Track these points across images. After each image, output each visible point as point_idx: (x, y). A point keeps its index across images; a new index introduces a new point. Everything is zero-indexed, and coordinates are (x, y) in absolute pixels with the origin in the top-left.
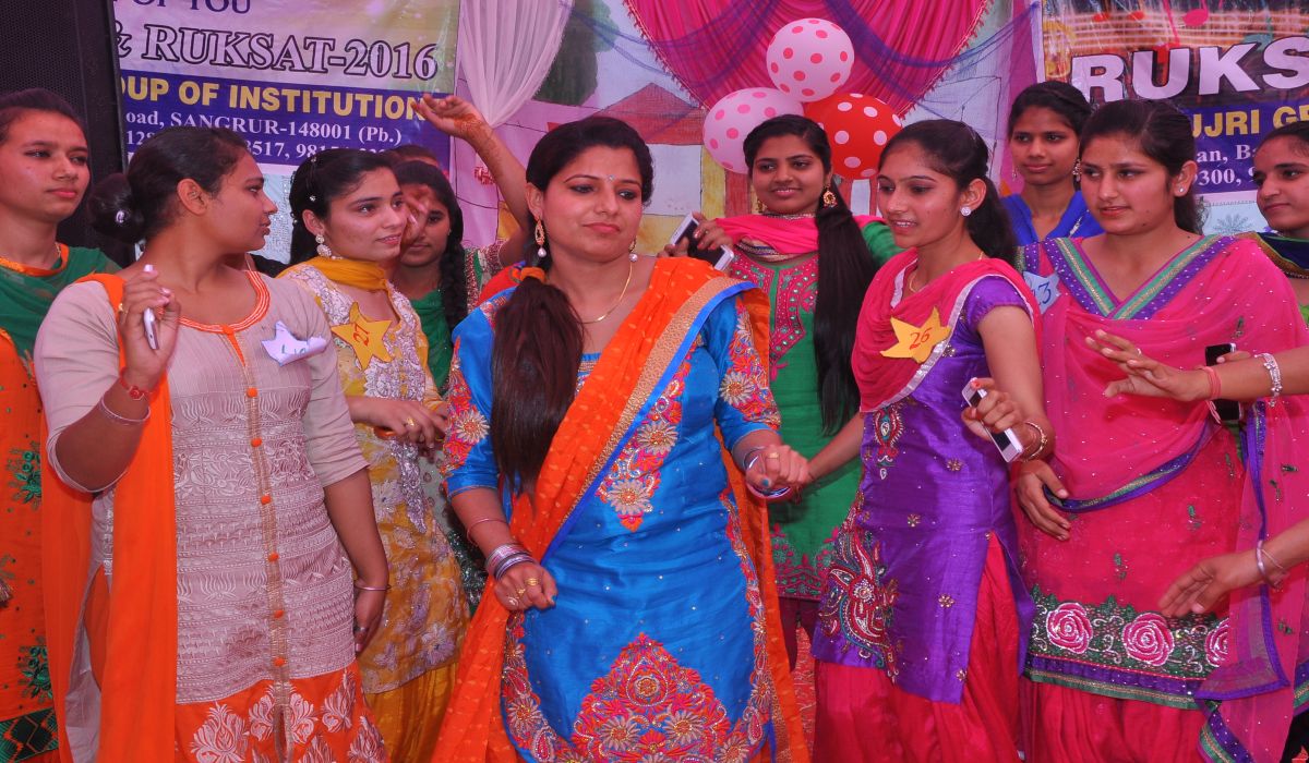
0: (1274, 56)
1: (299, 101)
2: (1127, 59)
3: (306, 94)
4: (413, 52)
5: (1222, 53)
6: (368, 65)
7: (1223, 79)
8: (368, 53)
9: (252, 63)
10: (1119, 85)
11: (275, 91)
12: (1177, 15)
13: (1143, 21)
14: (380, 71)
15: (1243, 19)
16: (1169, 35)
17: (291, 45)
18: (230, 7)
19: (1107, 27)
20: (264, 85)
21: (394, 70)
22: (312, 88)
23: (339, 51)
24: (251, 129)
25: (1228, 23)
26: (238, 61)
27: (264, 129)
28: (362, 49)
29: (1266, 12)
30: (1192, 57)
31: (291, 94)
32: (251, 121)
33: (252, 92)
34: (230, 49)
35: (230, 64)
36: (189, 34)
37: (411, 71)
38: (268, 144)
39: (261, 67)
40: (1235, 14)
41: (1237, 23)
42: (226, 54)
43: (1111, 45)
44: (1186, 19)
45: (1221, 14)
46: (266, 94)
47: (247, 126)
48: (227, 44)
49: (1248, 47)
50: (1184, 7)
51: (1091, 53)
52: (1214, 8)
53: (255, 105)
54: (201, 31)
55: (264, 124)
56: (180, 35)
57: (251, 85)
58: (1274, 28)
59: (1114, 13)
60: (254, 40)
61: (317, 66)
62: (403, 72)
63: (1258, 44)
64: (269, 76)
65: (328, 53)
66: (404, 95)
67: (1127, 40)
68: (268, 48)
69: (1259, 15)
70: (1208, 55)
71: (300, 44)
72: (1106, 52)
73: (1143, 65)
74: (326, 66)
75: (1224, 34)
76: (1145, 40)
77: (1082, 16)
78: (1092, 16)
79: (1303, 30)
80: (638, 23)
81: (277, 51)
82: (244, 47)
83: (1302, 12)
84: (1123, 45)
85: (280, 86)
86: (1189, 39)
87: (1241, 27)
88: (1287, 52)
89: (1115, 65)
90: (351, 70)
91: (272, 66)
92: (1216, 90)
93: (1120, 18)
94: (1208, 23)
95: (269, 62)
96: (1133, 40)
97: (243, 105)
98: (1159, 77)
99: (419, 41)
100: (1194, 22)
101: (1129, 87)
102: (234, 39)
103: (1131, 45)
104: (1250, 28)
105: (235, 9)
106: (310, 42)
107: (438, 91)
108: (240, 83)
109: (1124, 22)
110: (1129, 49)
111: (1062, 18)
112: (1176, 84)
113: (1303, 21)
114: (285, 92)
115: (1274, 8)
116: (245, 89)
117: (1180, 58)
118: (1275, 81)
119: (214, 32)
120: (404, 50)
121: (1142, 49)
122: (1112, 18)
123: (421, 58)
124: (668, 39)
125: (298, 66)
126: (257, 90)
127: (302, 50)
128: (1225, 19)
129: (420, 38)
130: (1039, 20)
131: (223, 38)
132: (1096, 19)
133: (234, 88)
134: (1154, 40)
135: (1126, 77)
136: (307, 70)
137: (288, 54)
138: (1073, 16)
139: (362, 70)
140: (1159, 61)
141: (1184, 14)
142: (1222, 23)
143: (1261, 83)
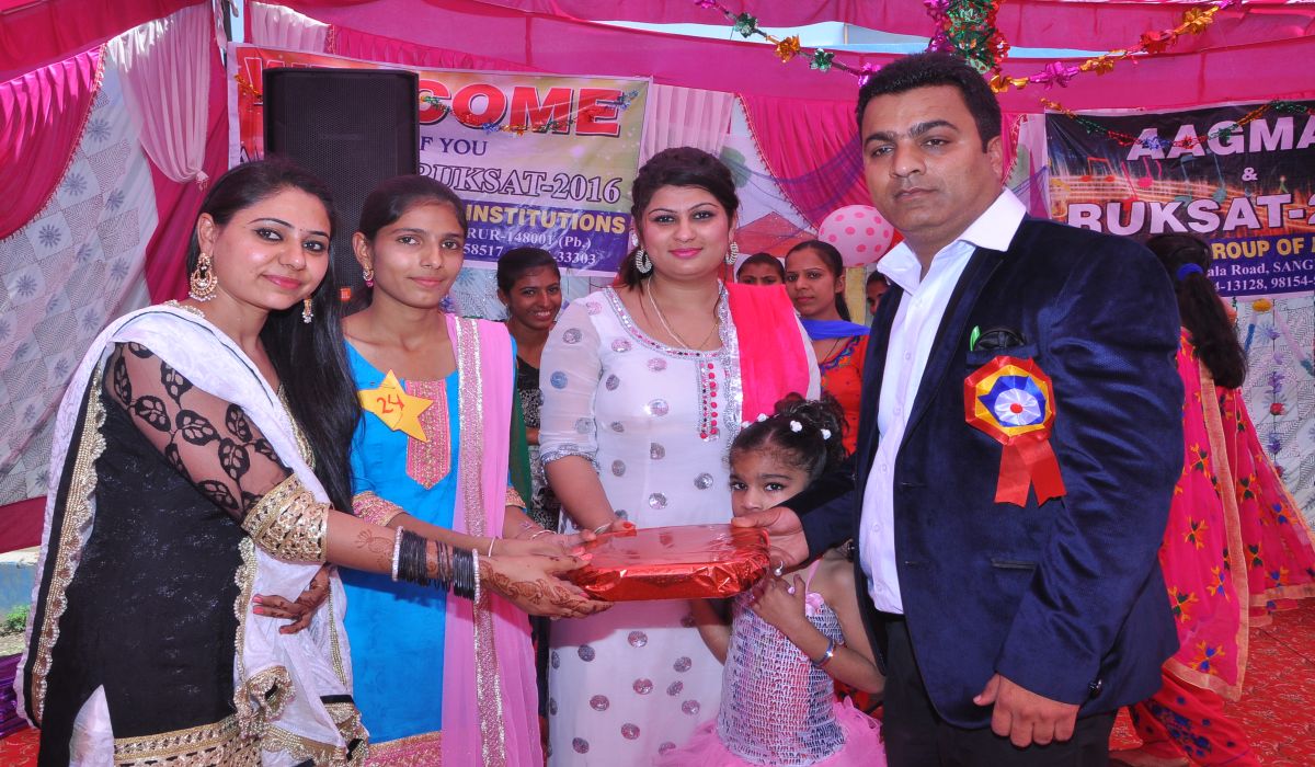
0: (1193, 211)
1: (516, 216)
2: (1103, 206)
3: (522, 212)
4: (603, 183)
5: (1163, 207)
6: (569, 191)
7: (1166, 224)
8: (570, 182)
9: (484, 188)
10: (1099, 224)
11: (500, 209)
12: (1134, 180)
13: (1115, 182)
14: (577, 196)
15: (1173, 185)
16: (1131, 193)
17: (514, 177)
18: (471, 150)
19: (1090, 185)
20: (491, 205)
21: (588, 195)
22: (526, 207)
23: (549, 181)
24: (480, 237)
25: (1165, 188)
26: (474, 187)
27: (489, 236)
28: (565, 180)
29: (1187, 182)
30: (1146, 207)
31: (511, 212)
32: (481, 231)
33: (482, 209)
34: (469, 180)
35: (468, 189)
36: (440, 169)
37: (601, 197)
38: (491, 248)
39: (490, 192)
40: (1169, 182)
41: (1170, 188)
42: (466, 182)
43: (1093, 198)
44: (1138, 183)
45: (1160, 182)
46: (493, 211)
47: (477, 234)
48: (467, 176)
49: (1179, 204)
50: (1137, 175)
51: (1080, 202)
52: (1156, 179)
53: (484, 220)
54: (449, 167)
55: (489, 232)
56: (434, 169)
57: (482, 204)
58: (1192, 193)
59: (1095, 176)
60: (487, 173)
61: (532, 192)
62: (594, 198)
63: (1183, 203)
64: (496, 198)
65: (541, 182)
66: (595, 214)
67: (1103, 195)
68: (497, 178)
69: (1183, 184)
70: (1155, 207)
71: (521, 176)
72: (1089, 202)
73: (1113, 211)
74: (539, 192)
75: (1163, 194)
76: (1115, 195)
77: (1075, 177)
78: (1080, 177)
79: (1210, 195)
80: (768, 168)
81: (503, 181)
82: (480, 179)
83: (1209, 184)
84: (1100, 198)
85: (503, 205)
86: (1144, 196)
87: (1173, 191)
88: (1201, 209)
89: (1096, 211)
90: (557, 195)
91: (498, 190)
92: (1161, 231)
93: (1099, 180)
94: (1152, 186)
95: (496, 188)
96: (1107, 195)
97: (475, 219)
98: (1124, 221)
99: (607, 175)
100: (1144, 186)
101: (1104, 226)
102: (472, 172)
103: (1105, 198)
104: (1178, 192)
105: (475, 153)
106: (528, 175)
107: (619, 211)
108: (474, 203)
109: (1101, 182)
110: (1104, 201)
111: (1062, 177)
112: (1136, 225)
113: (1209, 190)
114: (507, 210)
115: (1192, 180)
116: (478, 208)
117: (1138, 208)
118: (1195, 226)
119: (458, 168)
120: (596, 182)
121: (1113, 201)
122: (1093, 180)
123: (608, 188)
124: (789, 178)
125: (518, 191)
126: (486, 208)
127: (521, 179)
128: (1163, 185)
129: (609, 174)
130: (1047, 178)
131: (464, 172)
132: (1084, 179)
133: (470, 207)
134: (1121, 195)
135: (1103, 219)
136: (525, 194)
137: (511, 183)
138: (1069, 177)
139: (564, 195)
140: (1125, 209)
141: (1137, 180)
142: (1161, 187)
143: (1188, 227)
